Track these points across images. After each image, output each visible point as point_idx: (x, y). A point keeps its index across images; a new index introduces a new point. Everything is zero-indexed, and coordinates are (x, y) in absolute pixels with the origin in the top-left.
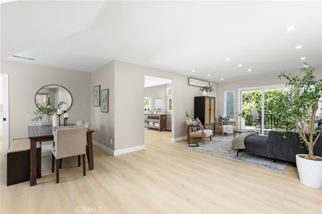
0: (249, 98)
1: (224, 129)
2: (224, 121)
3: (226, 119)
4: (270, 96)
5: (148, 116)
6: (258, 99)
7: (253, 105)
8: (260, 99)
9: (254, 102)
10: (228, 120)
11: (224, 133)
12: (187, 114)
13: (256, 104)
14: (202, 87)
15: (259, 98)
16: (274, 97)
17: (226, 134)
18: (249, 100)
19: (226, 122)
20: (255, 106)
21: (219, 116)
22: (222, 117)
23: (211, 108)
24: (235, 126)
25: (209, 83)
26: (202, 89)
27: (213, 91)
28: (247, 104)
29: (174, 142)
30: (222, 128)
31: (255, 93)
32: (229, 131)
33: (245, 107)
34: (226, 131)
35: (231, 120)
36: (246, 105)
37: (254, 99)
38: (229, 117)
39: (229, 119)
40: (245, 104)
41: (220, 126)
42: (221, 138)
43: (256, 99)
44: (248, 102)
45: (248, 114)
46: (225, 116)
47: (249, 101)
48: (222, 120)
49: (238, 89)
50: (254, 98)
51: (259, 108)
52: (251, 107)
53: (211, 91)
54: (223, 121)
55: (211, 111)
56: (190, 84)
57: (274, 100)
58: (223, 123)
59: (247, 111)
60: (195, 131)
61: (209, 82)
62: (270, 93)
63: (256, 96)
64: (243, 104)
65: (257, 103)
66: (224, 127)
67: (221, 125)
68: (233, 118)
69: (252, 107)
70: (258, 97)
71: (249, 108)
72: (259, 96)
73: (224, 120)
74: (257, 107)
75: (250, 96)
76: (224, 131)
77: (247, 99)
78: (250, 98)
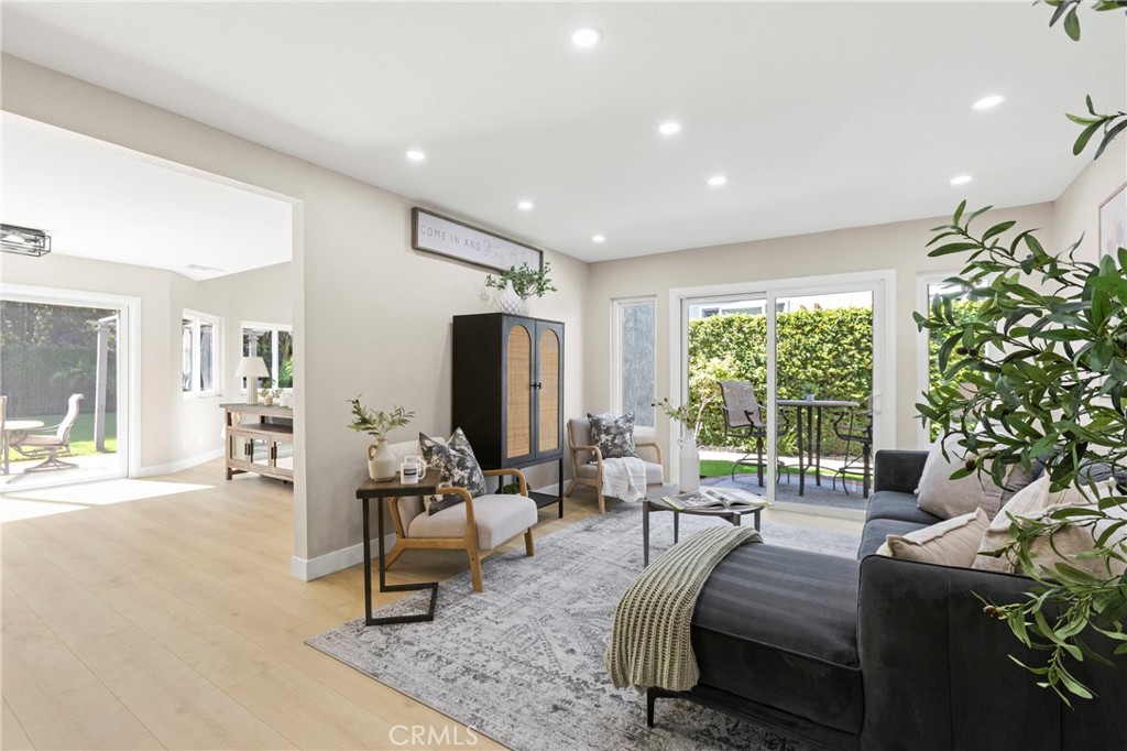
0: (712, 339)
1: (606, 480)
2: (610, 438)
3: (618, 427)
4: (784, 335)
5: (263, 418)
6: (742, 343)
7: (725, 369)
8: (749, 346)
9: (730, 357)
10: (627, 435)
11: (607, 499)
12: (358, 412)
13: (738, 362)
14: (501, 272)
15: (746, 339)
16: (797, 337)
17: (614, 505)
18: (715, 346)
19: (616, 446)
20: (733, 373)
21: (589, 416)
22: (599, 420)
23: (541, 379)
24: (659, 462)
25: (538, 254)
26: (497, 278)
27: (554, 290)
28: (707, 364)
29: (306, 580)
30: (598, 474)
31: (733, 321)
32: (630, 488)
33: (700, 376)
34: (614, 487)
35: (639, 431)
36: (705, 367)
37: (731, 346)
38: (633, 419)
39: (631, 431)
40: (700, 364)
41: (592, 466)
42: (588, 529)
43: (737, 344)
44: (710, 356)
45: (709, 400)
46: (612, 414)
47: (714, 352)
48: (599, 433)
49: (671, 291)
50: (731, 341)
51: (747, 378)
52: (721, 376)
53: (541, 290)
54: (604, 437)
55: (541, 392)
56: (421, 244)
57: (797, 348)
58: (604, 447)
59: (708, 391)
60: (432, 512)
61: (541, 253)
62: (783, 324)
63: (735, 333)
64: (694, 363)
65: (742, 360)
66: (609, 466)
67: (595, 458)
68: (652, 425)
69: (725, 374)
70: (743, 336)
71: (713, 378)
72: (745, 334)
73: (607, 432)
74: (739, 376)
75: (718, 335)
76: (607, 491)
77: (706, 343)
78: (717, 342)
